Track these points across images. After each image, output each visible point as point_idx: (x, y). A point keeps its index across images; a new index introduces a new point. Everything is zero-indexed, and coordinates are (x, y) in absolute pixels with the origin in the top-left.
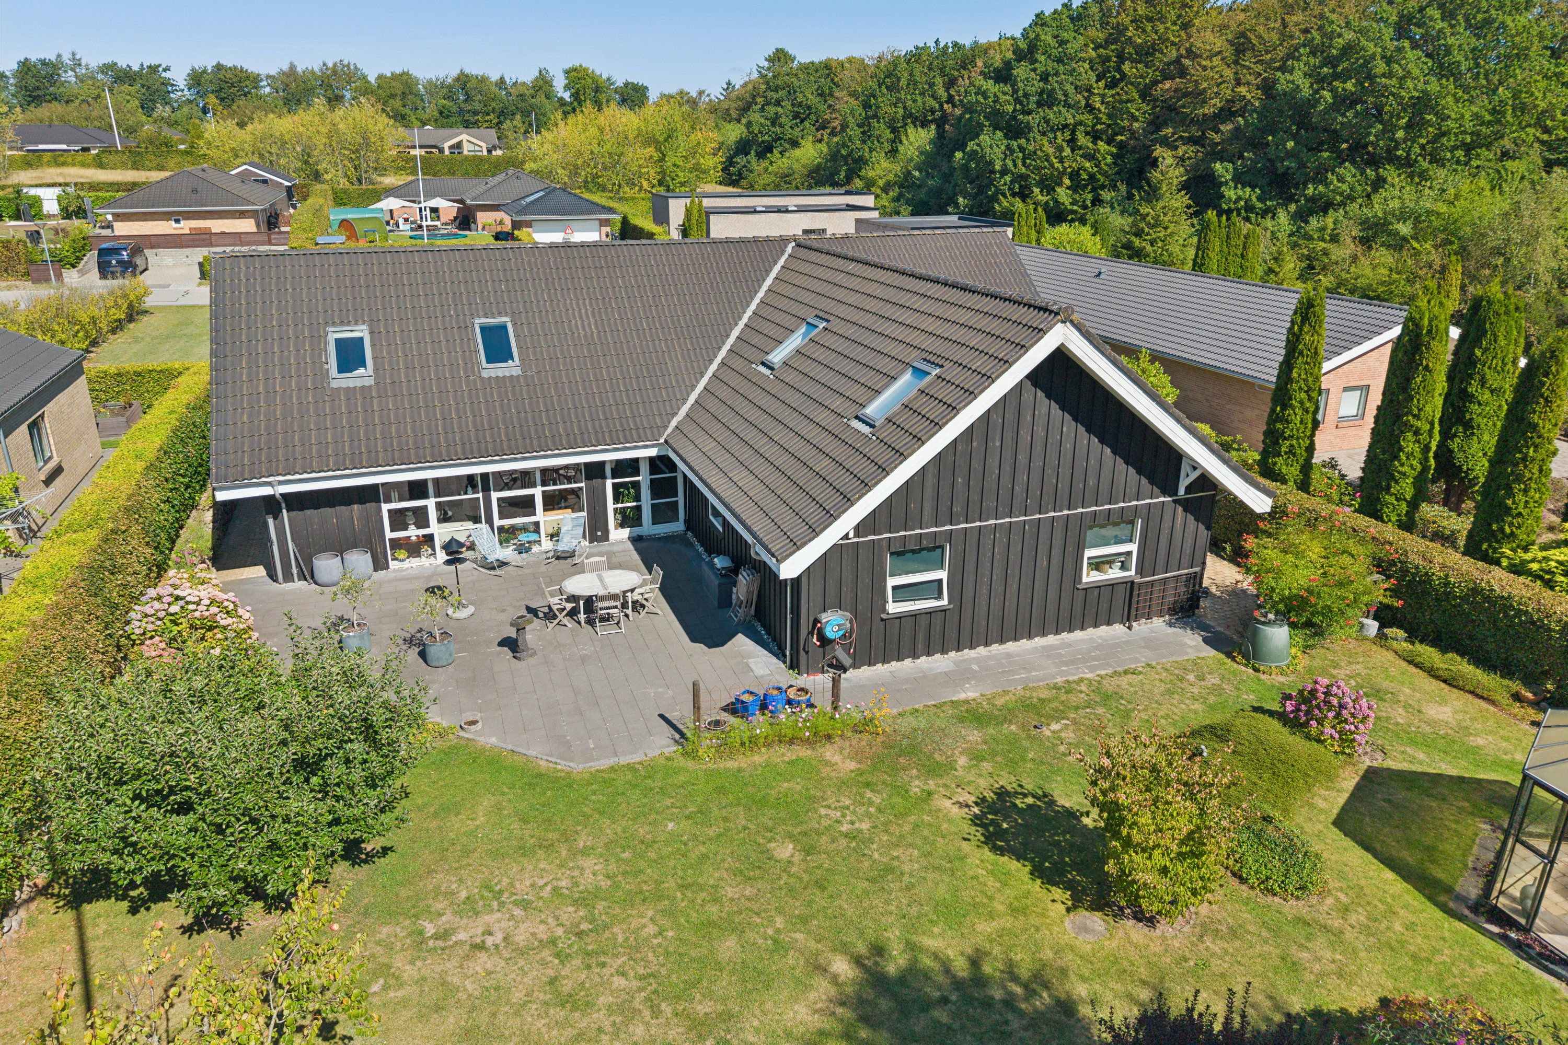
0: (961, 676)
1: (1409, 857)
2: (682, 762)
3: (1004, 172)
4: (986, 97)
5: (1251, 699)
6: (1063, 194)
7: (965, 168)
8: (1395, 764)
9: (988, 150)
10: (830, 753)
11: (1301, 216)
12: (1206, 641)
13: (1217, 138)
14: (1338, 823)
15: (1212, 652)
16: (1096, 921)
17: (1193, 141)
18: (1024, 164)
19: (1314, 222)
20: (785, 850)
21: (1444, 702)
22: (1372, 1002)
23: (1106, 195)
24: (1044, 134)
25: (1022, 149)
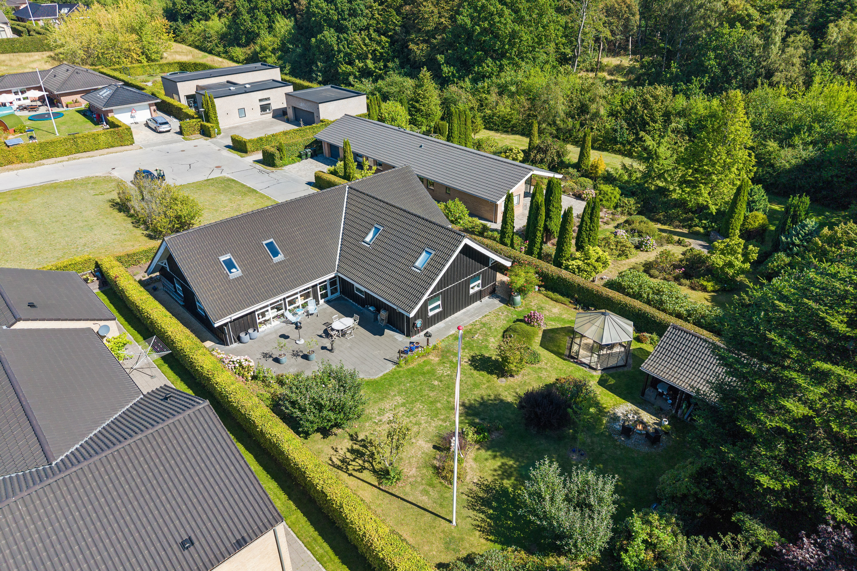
0: (448, 328)
1: (555, 349)
2: (398, 369)
3: (339, 51)
4: (323, 11)
5: (515, 317)
6: (370, 63)
7: (318, 47)
8: (549, 327)
9: (329, 39)
10: (431, 357)
11: (475, 81)
12: (500, 301)
13: (435, 41)
14: (541, 345)
15: (502, 305)
16: (503, 379)
17: (424, 41)
18: (348, 47)
19: (480, 85)
20: (436, 383)
21: (555, 307)
22: (554, 380)
23: (390, 65)
24: (354, 31)
25: (346, 40)
